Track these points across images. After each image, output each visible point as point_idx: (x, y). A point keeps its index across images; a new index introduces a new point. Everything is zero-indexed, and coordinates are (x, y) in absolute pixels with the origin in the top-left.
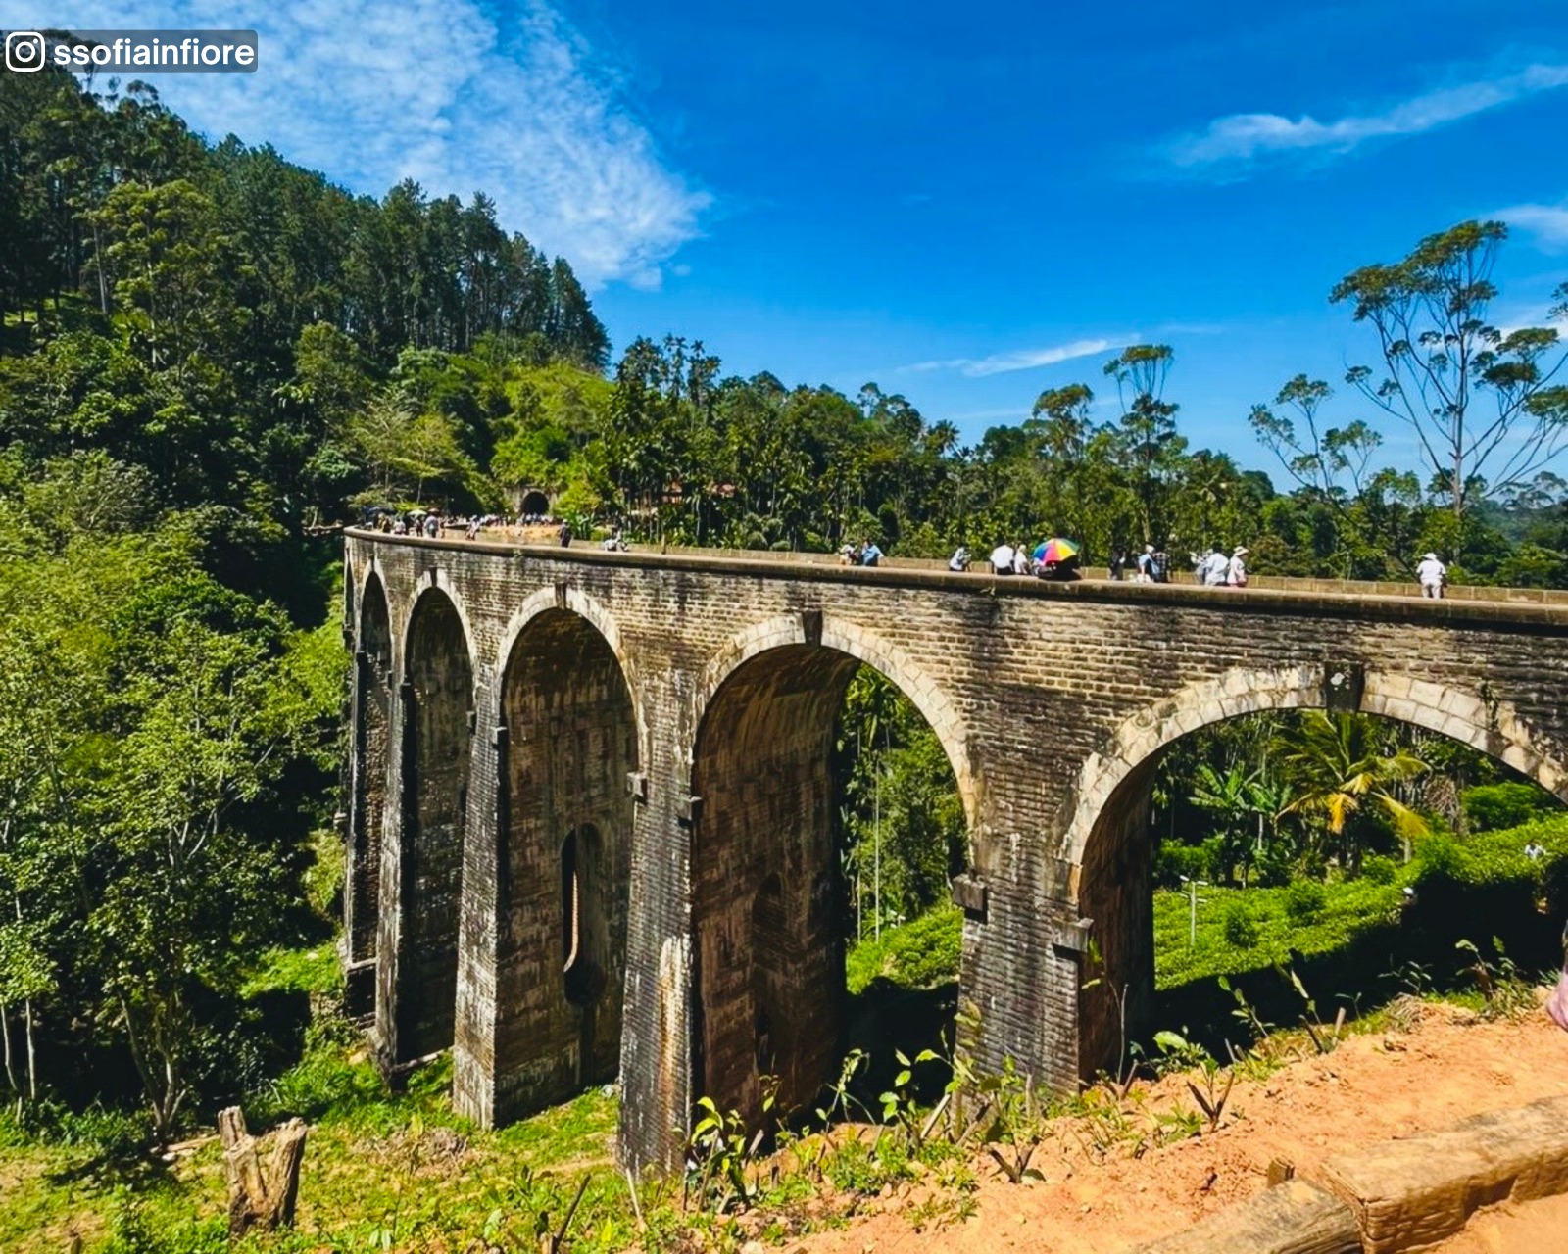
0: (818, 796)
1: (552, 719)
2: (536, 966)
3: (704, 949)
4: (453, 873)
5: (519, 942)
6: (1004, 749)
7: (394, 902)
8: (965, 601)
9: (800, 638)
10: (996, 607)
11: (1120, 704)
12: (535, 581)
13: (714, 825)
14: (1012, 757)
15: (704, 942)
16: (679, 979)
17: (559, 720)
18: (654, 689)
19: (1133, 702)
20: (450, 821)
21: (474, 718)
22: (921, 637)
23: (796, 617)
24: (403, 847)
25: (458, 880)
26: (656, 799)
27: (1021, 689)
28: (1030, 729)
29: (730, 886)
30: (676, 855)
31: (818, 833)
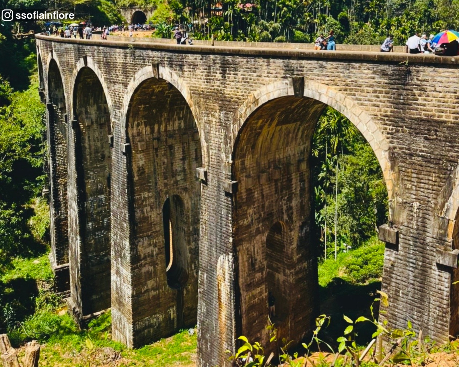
0: (302, 181)
1: (154, 139)
2: (151, 268)
3: (240, 261)
4: (106, 220)
5: (142, 256)
6: (411, 155)
7: (76, 234)
8: (389, 69)
9: (291, 92)
10: (409, 73)
12: (141, 62)
13: (244, 196)
14: (415, 159)
15: (240, 257)
16: (227, 276)
17: (158, 139)
18: (209, 122)
20: (103, 193)
21: (112, 138)
22: (363, 91)
23: (289, 81)
24: (79, 207)
25: (109, 224)
26: (212, 181)
27: (422, 120)
28: (427, 143)
29: (254, 229)
30: (224, 212)
31: (302, 201)
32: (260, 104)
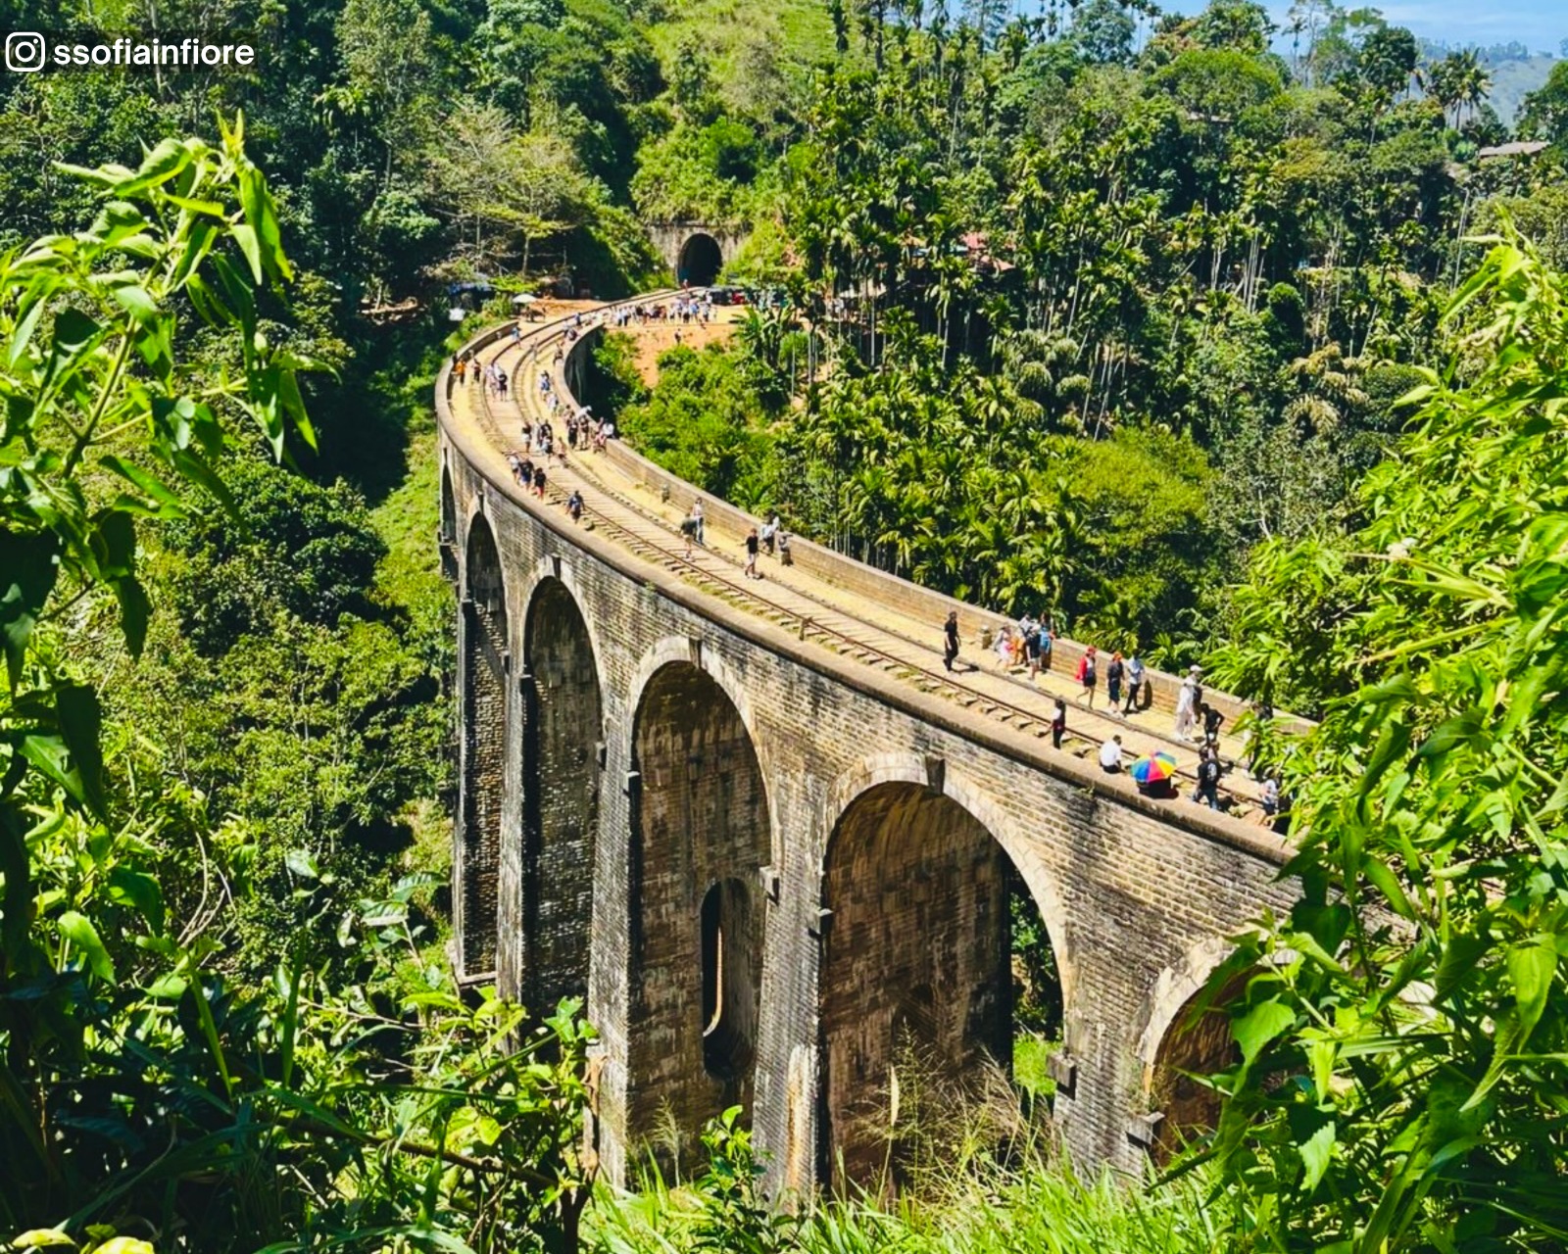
1: (690, 761)
2: (671, 1033)
3: (833, 1061)
4: (581, 898)
5: (654, 1007)
6: (1096, 943)
7: (516, 925)
8: (1070, 792)
9: (924, 780)
10: (1095, 807)
11: (1192, 928)
12: (669, 624)
13: (847, 937)
14: (1101, 952)
15: (833, 1054)
16: (806, 1088)
17: (699, 761)
18: (787, 788)
19: (1201, 929)
20: (577, 837)
21: (604, 752)
22: (1031, 814)
23: (920, 757)
24: (525, 866)
25: (588, 905)
26: (787, 901)
27: (1112, 890)
28: (1117, 930)
29: (864, 1000)
30: (805, 964)
31: (981, 942)
32: (874, 783)
